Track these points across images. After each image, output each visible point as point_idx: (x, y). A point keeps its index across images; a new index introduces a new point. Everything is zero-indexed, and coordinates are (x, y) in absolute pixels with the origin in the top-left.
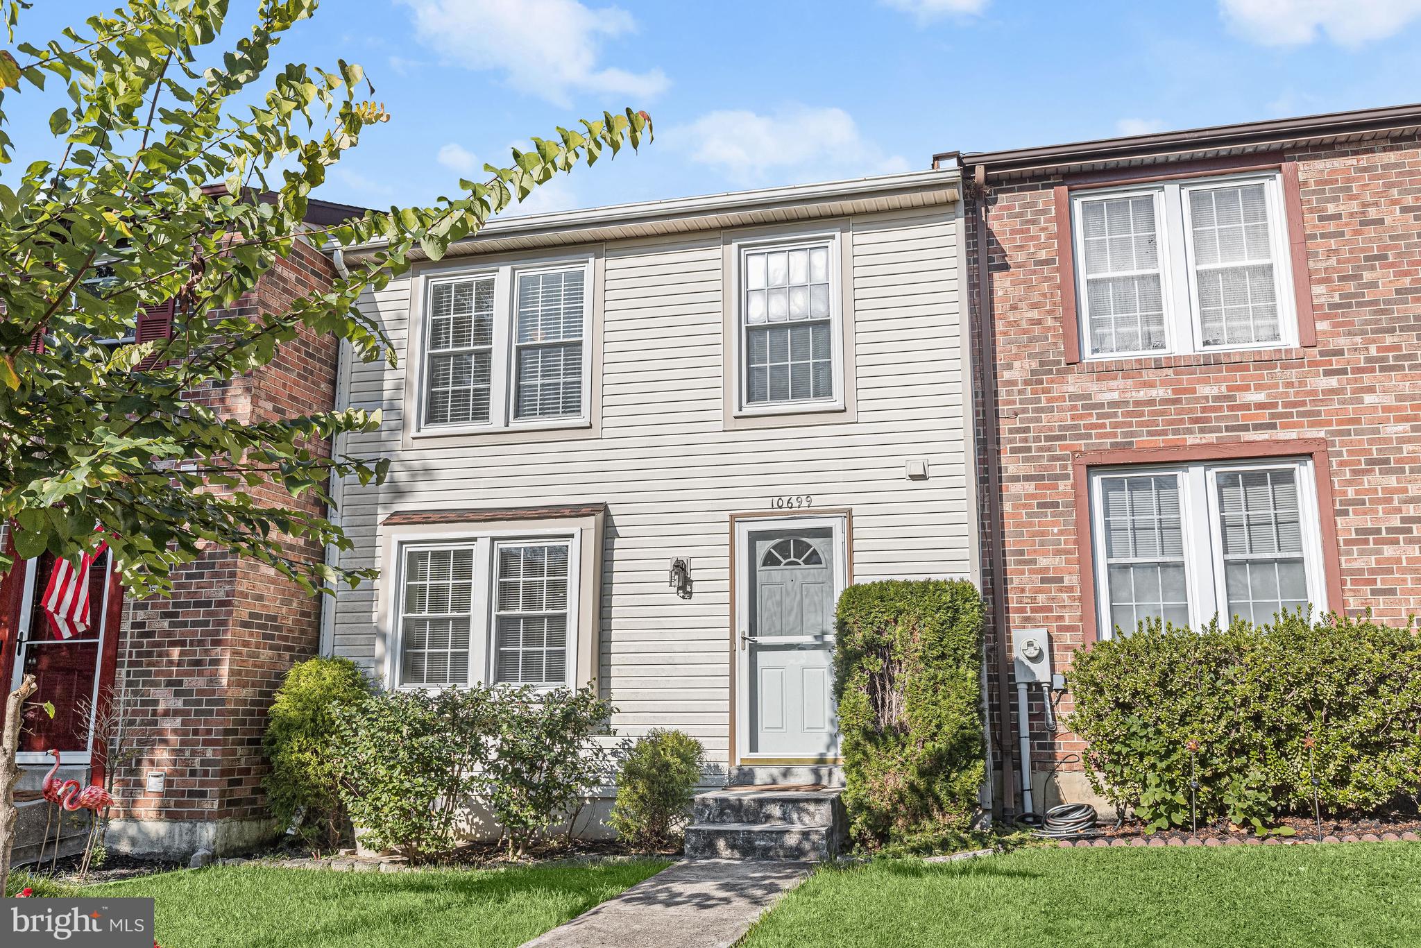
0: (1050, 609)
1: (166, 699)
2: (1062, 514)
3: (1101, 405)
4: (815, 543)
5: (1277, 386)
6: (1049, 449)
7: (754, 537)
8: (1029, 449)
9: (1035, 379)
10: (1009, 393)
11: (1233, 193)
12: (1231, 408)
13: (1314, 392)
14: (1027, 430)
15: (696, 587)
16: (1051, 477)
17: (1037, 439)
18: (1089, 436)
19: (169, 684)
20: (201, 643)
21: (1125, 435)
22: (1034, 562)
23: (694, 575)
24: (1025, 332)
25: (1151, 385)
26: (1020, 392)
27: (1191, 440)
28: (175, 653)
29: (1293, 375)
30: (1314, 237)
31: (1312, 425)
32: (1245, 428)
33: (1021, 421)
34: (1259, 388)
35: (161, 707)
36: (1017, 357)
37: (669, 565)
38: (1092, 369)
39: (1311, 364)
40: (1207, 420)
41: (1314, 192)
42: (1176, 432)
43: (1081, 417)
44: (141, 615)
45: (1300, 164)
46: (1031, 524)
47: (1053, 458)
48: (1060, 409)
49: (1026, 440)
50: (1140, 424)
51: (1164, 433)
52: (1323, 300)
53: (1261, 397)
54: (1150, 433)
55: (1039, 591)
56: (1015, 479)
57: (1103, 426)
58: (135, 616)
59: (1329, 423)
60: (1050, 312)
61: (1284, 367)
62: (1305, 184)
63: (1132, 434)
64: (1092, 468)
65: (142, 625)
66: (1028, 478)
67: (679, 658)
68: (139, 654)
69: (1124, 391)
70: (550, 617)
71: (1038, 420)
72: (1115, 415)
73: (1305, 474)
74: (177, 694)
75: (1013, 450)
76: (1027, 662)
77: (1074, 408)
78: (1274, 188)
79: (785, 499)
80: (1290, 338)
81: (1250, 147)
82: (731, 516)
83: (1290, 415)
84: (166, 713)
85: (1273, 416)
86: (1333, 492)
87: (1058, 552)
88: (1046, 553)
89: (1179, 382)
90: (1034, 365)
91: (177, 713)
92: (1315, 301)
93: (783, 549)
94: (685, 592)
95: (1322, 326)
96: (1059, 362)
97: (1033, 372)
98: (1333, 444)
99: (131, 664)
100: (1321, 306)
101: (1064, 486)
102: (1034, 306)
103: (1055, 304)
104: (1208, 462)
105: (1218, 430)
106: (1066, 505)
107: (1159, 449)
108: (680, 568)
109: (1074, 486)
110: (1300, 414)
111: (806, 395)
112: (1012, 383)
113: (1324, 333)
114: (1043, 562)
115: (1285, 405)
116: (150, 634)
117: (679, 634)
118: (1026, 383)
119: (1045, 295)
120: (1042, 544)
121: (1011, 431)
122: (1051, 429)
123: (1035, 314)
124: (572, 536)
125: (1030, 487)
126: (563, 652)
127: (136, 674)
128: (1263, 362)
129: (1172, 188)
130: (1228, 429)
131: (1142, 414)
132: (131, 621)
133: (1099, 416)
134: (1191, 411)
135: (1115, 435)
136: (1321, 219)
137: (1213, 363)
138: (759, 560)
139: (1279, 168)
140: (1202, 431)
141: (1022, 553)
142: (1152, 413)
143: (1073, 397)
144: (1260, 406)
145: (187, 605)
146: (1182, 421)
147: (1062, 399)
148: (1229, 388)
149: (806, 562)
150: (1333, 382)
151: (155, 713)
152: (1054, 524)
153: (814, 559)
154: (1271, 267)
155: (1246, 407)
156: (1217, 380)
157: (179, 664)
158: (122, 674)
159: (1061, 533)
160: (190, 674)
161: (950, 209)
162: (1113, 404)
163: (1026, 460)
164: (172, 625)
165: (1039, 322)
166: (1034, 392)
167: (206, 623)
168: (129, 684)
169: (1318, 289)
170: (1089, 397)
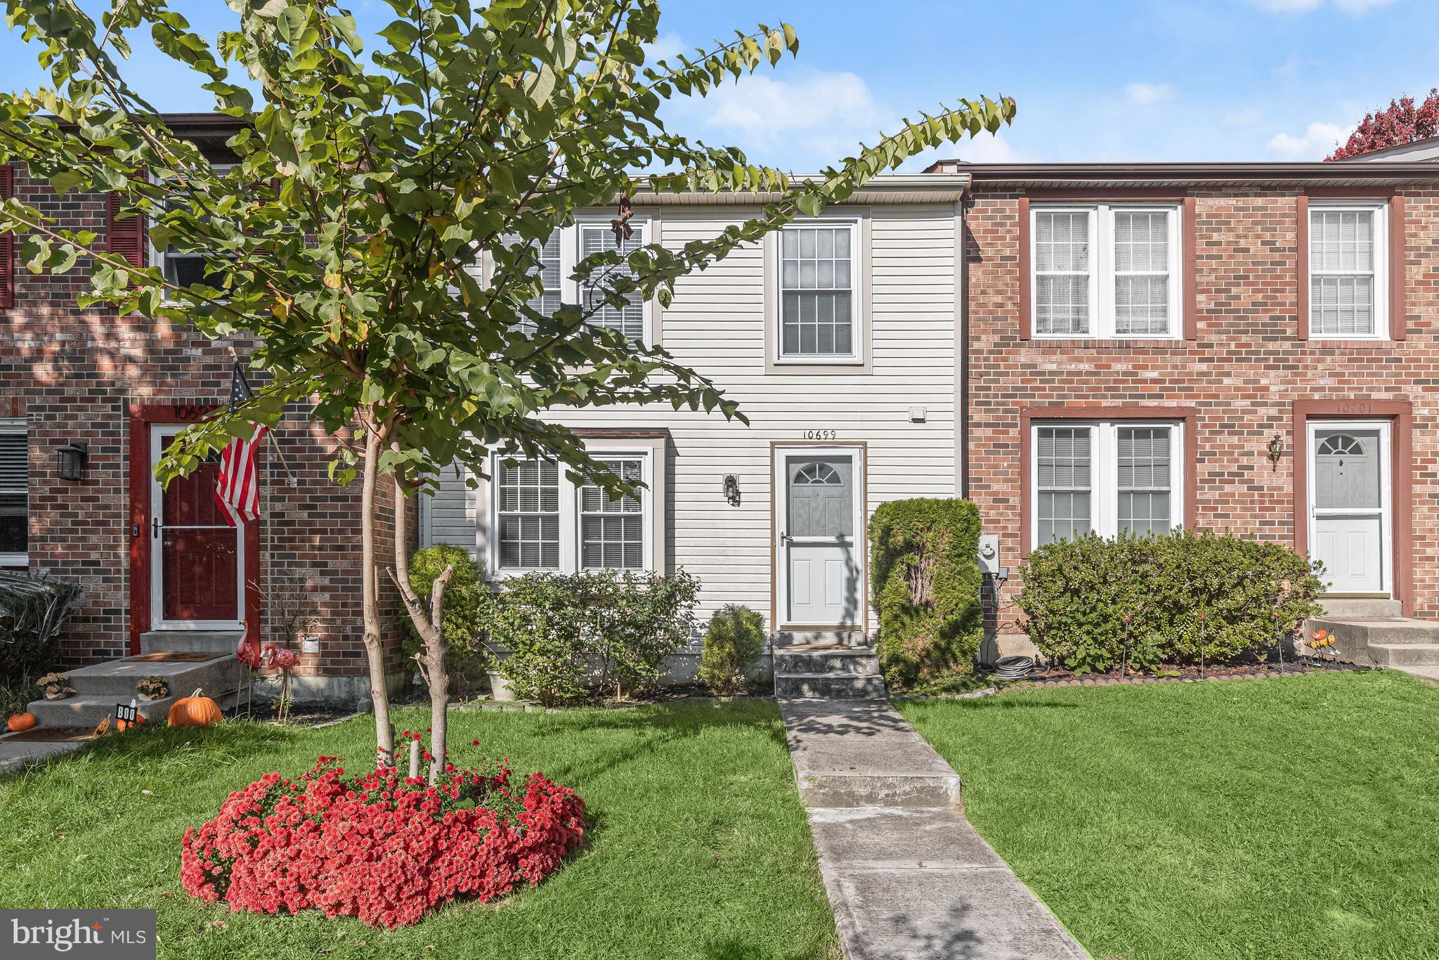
0: (998, 521)
1: (313, 579)
2: (1010, 453)
3: (1043, 373)
4: (836, 467)
5: (1166, 367)
6: (1004, 404)
7: (790, 460)
8: (989, 403)
9: (997, 349)
10: (977, 359)
11: (1145, 217)
12: (1134, 382)
13: (1191, 374)
14: (988, 388)
15: (743, 497)
16: (1004, 425)
17: (996, 396)
18: (1033, 396)
19: (314, 565)
20: (341, 531)
21: (1059, 396)
22: (988, 487)
23: (741, 488)
24: (991, 312)
25: (1080, 360)
26: (986, 359)
27: (1106, 403)
28: (317, 540)
29: (1178, 360)
30: (1201, 257)
31: (1187, 397)
32: (1142, 397)
33: (985, 381)
34: (1154, 368)
35: (309, 584)
36: (984, 332)
37: (721, 479)
38: (1039, 344)
39: (1191, 353)
40: (1117, 389)
41: (1204, 223)
42: (1095, 397)
43: (1029, 381)
44: (279, 507)
45: (1197, 199)
46: (988, 459)
47: (1006, 411)
48: (1014, 374)
49: (987, 396)
50: (1070, 389)
51: (1087, 397)
52: (1203, 306)
53: (1154, 374)
54: (1077, 397)
55: (991, 508)
56: (978, 425)
57: (1044, 389)
58: (272, 507)
59: (1198, 396)
60: (1010, 298)
61: (1173, 353)
62: (1200, 215)
63: (1064, 396)
64: (1035, 420)
65: (282, 515)
66: (987, 425)
67: (730, 551)
68: (280, 540)
69: (1060, 364)
70: (627, 518)
71: (997, 381)
72: (1053, 381)
73: (1177, 433)
74: (322, 573)
75: (978, 403)
76: (983, 559)
77: (1024, 374)
78: (1175, 216)
79: (815, 432)
80: (1176, 332)
81: (1166, 181)
82: (772, 443)
83: (1174, 389)
84: (315, 589)
85: (1162, 389)
86: (1197, 446)
87: (1006, 481)
88: (997, 481)
89: (1100, 359)
90: (997, 338)
91: (324, 589)
92: (1198, 307)
93: (810, 471)
94: (734, 501)
95: (1201, 325)
96: (1015, 338)
97: (996, 345)
98: (1199, 412)
99: (273, 548)
100: (1201, 311)
101: (1013, 432)
102: (999, 292)
103: (1014, 292)
104: (1113, 420)
105: (1124, 396)
106: (1014, 446)
107: (1083, 409)
108: (731, 482)
109: (1020, 433)
110: (1180, 389)
111: (829, 350)
112: (979, 352)
113: (1202, 330)
114: (996, 487)
115: (1171, 381)
116: (291, 523)
117: (730, 533)
118: (991, 352)
119: (1007, 285)
120: (995, 474)
121: (977, 388)
122: (1006, 389)
123: (999, 299)
124: (646, 453)
125: (989, 432)
126: (640, 545)
127: (280, 556)
128: (1159, 349)
129: (1103, 208)
130: (1131, 396)
131: (1072, 382)
132: (269, 511)
133: (1042, 381)
134: (1106, 381)
135: (1051, 396)
136: (1208, 244)
137: (1124, 347)
138: (792, 478)
139: (1182, 202)
140: (1113, 397)
141: (980, 480)
142: (1079, 382)
143: (1024, 366)
144: (1154, 381)
145: (325, 499)
146: (1099, 389)
147: (1016, 366)
148: (1134, 367)
149: (828, 481)
150: (1204, 367)
151: (302, 588)
152: (1005, 460)
153: (835, 479)
154: (1167, 277)
155: (1144, 381)
156: (1126, 360)
157: (320, 548)
158: (266, 556)
159: (1009, 466)
160: (335, 557)
161: (950, 208)
162: (1052, 373)
163: (987, 411)
164: (310, 515)
165: (1001, 305)
166: (995, 359)
167: (345, 515)
168: (273, 564)
169: (1201, 297)
170: (1035, 366)
